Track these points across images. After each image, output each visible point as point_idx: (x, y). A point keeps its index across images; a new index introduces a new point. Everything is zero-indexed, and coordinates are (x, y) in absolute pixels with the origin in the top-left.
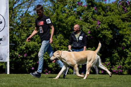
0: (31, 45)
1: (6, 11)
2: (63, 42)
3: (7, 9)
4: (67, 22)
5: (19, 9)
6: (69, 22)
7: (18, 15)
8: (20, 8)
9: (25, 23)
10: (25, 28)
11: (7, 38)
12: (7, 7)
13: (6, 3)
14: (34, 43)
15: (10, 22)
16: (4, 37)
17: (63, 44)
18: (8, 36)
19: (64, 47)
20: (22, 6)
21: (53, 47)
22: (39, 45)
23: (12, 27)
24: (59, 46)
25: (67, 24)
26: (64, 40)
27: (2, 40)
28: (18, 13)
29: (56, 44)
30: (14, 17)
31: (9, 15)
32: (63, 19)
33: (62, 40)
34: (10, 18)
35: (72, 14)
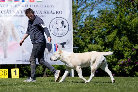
0: (94, 48)
1: (69, 15)
2: (127, 45)
3: (70, 13)
4: (131, 24)
5: (82, 13)
6: (133, 24)
7: (81, 18)
8: (83, 11)
9: (88, 27)
10: (89, 32)
11: (71, 42)
12: (70, 11)
13: (70, 8)
14: (97, 46)
15: (73, 26)
16: (67, 40)
17: (127, 46)
18: (71, 39)
19: (128, 49)
20: (85, 10)
21: (117, 49)
22: (102, 48)
23: (75, 31)
24: (123, 49)
25: (130, 26)
26: (127, 42)
27: (66, 43)
28: (81, 17)
29: (120, 46)
30: (78, 21)
31: (73, 19)
32: (126, 21)
33: (126, 42)
34: (74, 22)
35: (135, 16)
